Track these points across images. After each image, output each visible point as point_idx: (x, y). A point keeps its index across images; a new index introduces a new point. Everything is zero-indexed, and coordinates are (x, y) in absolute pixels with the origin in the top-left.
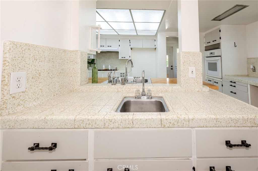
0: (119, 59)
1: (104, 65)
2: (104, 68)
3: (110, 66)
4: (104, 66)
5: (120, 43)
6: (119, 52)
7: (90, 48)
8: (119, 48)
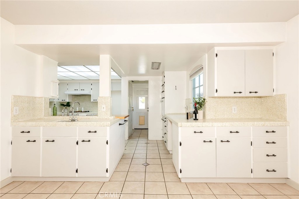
0: (91, 101)
1: (78, 107)
2: (78, 110)
3: (83, 108)
4: (77, 109)
5: (92, 87)
6: (91, 95)
7: (52, 95)
8: (92, 92)
